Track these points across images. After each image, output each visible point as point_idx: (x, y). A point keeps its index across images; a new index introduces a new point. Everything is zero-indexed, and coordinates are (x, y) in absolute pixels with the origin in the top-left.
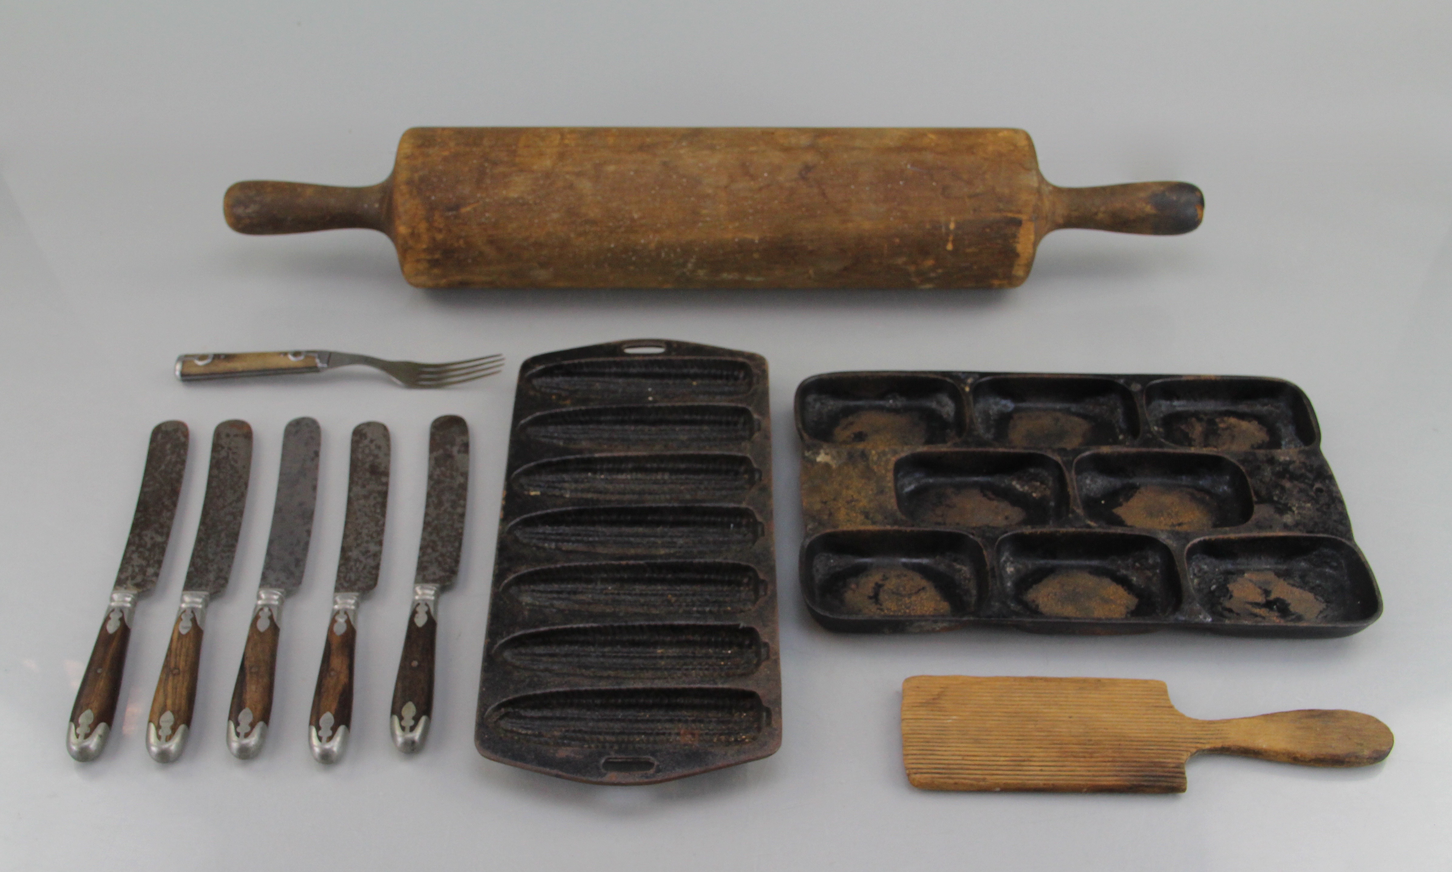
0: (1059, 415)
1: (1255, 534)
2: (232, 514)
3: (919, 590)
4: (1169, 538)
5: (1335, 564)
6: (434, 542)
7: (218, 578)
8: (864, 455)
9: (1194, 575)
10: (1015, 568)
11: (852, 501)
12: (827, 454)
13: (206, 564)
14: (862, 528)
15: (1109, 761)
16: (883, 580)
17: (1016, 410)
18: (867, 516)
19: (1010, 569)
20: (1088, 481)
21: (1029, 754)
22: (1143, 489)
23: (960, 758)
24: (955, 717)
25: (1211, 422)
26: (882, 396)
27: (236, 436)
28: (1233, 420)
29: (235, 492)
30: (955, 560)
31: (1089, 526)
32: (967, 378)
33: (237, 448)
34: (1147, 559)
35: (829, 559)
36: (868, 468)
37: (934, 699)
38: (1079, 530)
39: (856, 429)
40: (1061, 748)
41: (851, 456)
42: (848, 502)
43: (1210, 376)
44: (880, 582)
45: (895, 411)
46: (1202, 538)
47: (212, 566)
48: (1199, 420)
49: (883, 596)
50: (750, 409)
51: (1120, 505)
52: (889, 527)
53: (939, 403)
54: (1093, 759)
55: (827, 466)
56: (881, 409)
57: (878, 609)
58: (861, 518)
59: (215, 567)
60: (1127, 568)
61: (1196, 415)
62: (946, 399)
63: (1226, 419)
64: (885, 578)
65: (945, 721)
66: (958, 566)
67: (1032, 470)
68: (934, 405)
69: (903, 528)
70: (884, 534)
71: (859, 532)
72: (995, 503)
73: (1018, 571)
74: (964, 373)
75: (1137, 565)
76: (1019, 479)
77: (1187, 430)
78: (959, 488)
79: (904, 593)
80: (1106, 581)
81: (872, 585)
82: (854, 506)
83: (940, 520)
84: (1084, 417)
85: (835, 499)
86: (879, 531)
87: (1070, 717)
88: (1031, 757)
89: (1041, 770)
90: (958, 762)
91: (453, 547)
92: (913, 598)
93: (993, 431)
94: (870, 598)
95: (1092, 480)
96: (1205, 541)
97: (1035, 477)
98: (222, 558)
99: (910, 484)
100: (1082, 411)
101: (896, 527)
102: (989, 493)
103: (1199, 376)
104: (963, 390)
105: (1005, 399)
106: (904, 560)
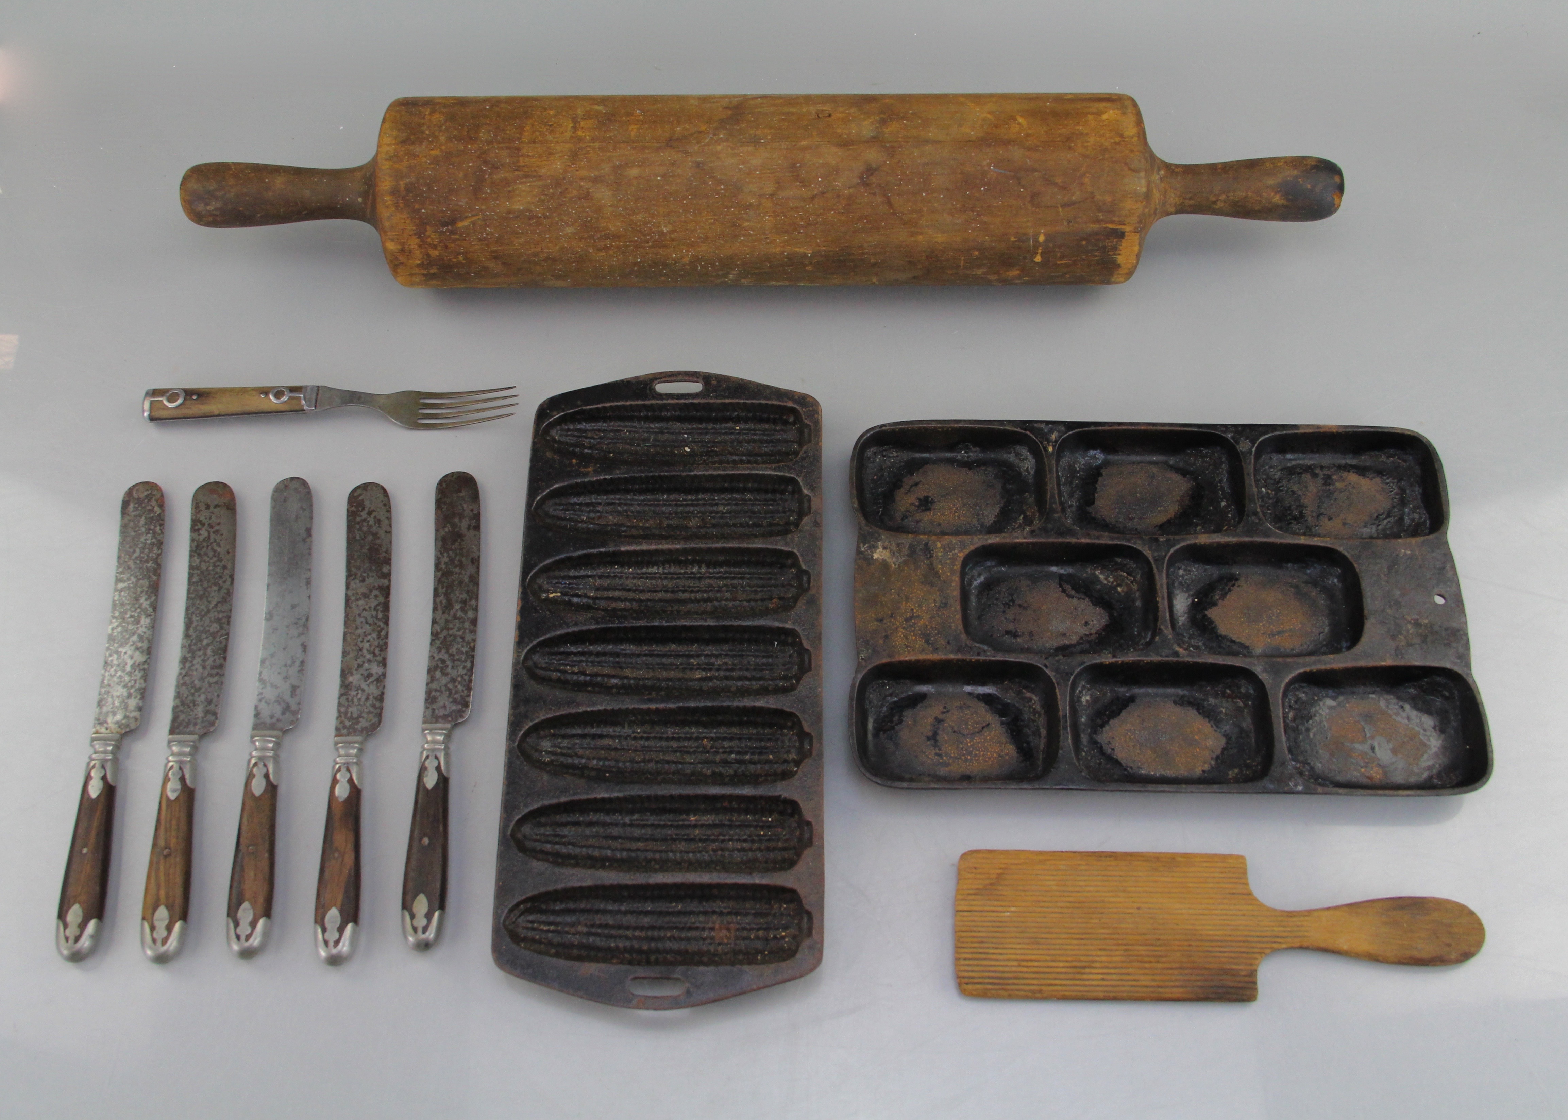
0: (1154, 469)
2: (218, 621)
3: (983, 728)
5: (1447, 694)
6: (443, 661)
7: (207, 712)
8: (927, 550)
9: (1290, 707)
10: (1091, 695)
11: (911, 618)
12: (885, 548)
13: (193, 695)
14: (921, 657)
15: (1176, 968)
16: (943, 713)
17: (1106, 464)
18: (926, 638)
19: (1085, 698)
20: (1181, 572)
21: (1090, 958)
22: (1242, 582)
23: (1015, 963)
24: (1013, 909)
25: (1328, 480)
26: (951, 448)
27: (216, 506)
28: (1353, 477)
29: (220, 588)
30: (1026, 688)
31: (1176, 654)
32: (1051, 431)
33: (219, 524)
34: (1239, 687)
35: (884, 685)
36: (931, 567)
37: (992, 884)
38: (1166, 659)
39: (921, 492)
40: (1126, 950)
41: (912, 552)
42: (907, 620)
43: (1331, 427)
44: (941, 717)
45: (968, 465)
46: (1302, 670)
47: (199, 696)
48: (1315, 476)
49: (943, 736)
50: (799, 480)
51: (1214, 604)
52: (952, 656)
53: (1018, 455)
54: (1160, 965)
55: (884, 565)
56: (951, 461)
57: (936, 754)
58: (920, 642)
59: (203, 697)
60: (1216, 696)
61: (1309, 469)
62: (1025, 452)
63: (1345, 474)
64: (946, 711)
65: (1002, 914)
66: (1028, 695)
67: (1119, 560)
68: (1012, 457)
69: (968, 657)
70: (947, 663)
71: (918, 661)
72: (1075, 601)
73: (1095, 700)
74: (1048, 423)
75: (1228, 691)
76: (1104, 568)
77: (1300, 493)
78: (1034, 579)
79: (965, 732)
80: (1192, 713)
81: (931, 720)
82: (914, 623)
83: (1011, 627)
84: (1184, 472)
85: (892, 616)
86: (941, 660)
87: (1139, 908)
88: (1093, 961)
89: (1103, 979)
90: (1013, 969)
91: (464, 668)
92: (976, 739)
93: (1077, 495)
94: (929, 739)
95: (1185, 570)
96: (1305, 672)
97: (1122, 567)
98: (210, 684)
99: (979, 575)
100: (1181, 465)
101: (960, 656)
102: (1068, 587)
103: (1318, 427)
104: (1046, 449)
105: (1094, 448)
106: (968, 689)
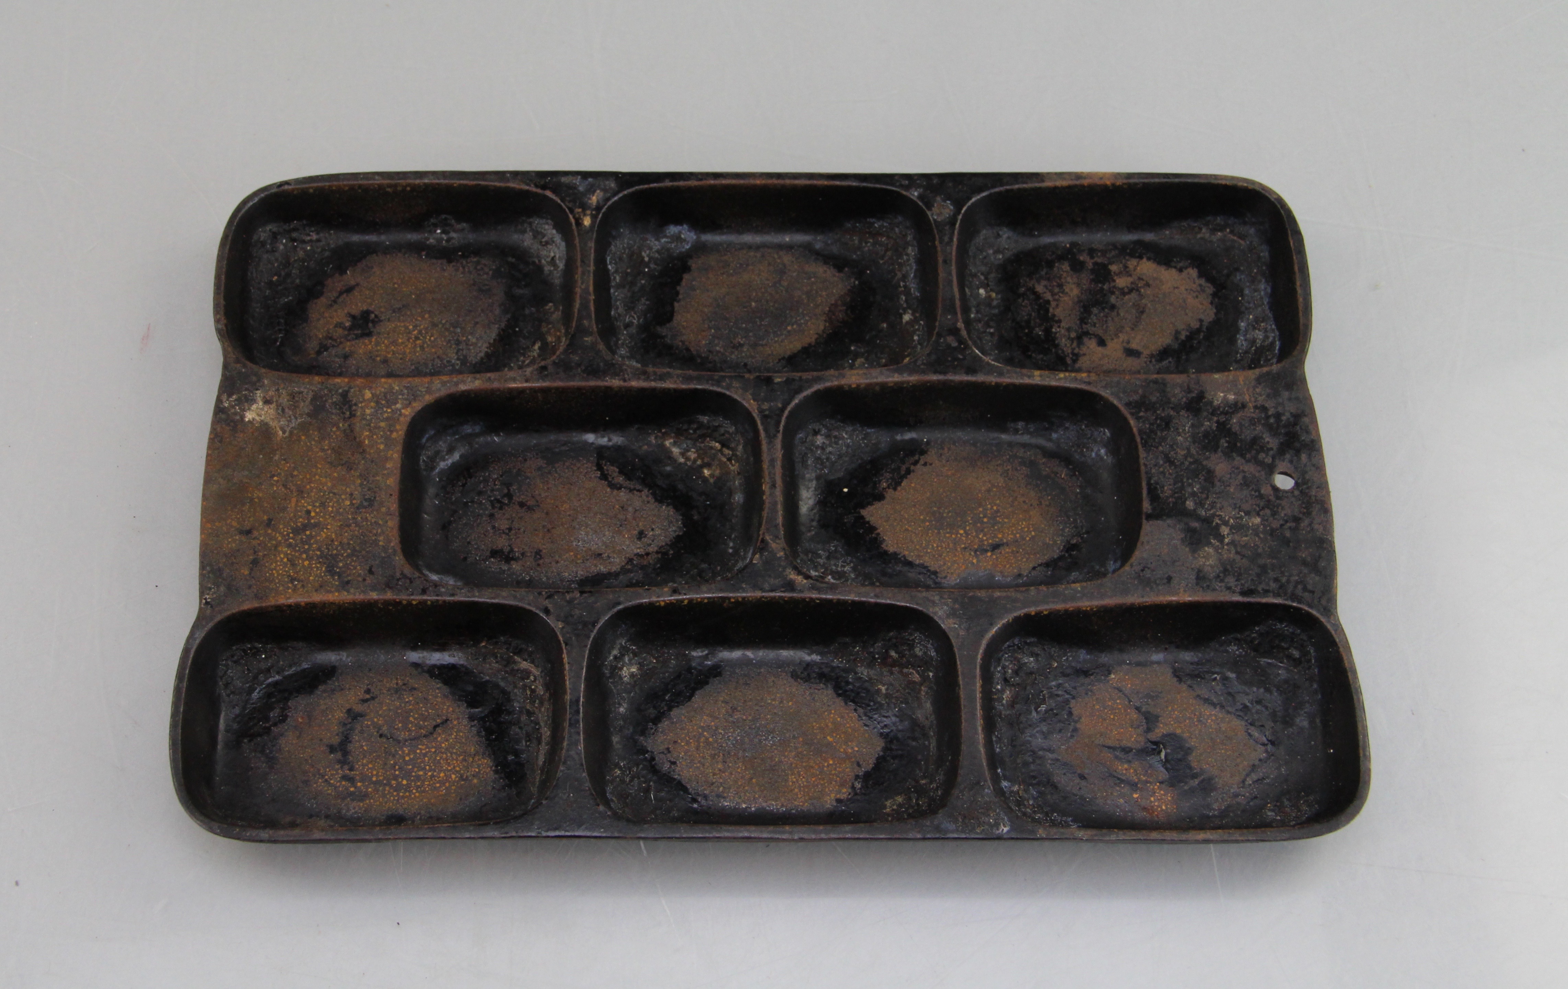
0: (787, 258)
1: (1136, 598)
3: (436, 727)
4: (953, 614)
5: (1296, 654)
8: (346, 402)
9: (1006, 680)
10: (641, 665)
11: (305, 527)
12: (267, 402)
14: (317, 598)
16: (365, 701)
17: (700, 249)
18: (330, 563)
19: (629, 670)
20: (820, 440)
22: (931, 456)
25: (1102, 274)
26: (417, 223)
28: (1146, 267)
30: (519, 652)
31: (790, 586)
32: (591, 190)
34: (911, 647)
35: (258, 652)
36: (350, 435)
38: (772, 594)
39: (357, 304)
41: (318, 408)
42: (296, 531)
43: (1103, 176)
44: (359, 708)
45: (447, 254)
46: (1021, 612)
48: (1077, 267)
49: (359, 744)
51: (880, 497)
52: (374, 596)
53: (537, 234)
55: (265, 431)
56: (417, 248)
57: (344, 778)
58: (318, 571)
60: (871, 665)
61: (1070, 255)
62: (549, 230)
63: (1132, 263)
64: (370, 697)
66: (524, 665)
67: (705, 419)
68: (527, 240)
69: (403, 597)
70: (365, 610)
71: (312, 606)
72: (623, 495)
73: (646, 674)
74: (585, 175)
75: (893, 653)
76: (679, 433)
77: (1048, 296)
78: (551, 457)
79: (403, 735)
80: (825, 694)
81: (340, 715)
82: (310, 537)
83: (502, 543)
84: (839, 263)
85: (269, 523)
86: (354, 603)
92: (421, 748)
93: (643, 304)
94: (332, 749)
95: (828, 436)
96: (1027, 616)
97: (711, 432)
99: (451, 450)
100: (835, 249)
101: (389, 595)
102: (612, 470)
103: (1078, 176)
104: (579, 223)
105: (678, 222)
106: (414, 656)
